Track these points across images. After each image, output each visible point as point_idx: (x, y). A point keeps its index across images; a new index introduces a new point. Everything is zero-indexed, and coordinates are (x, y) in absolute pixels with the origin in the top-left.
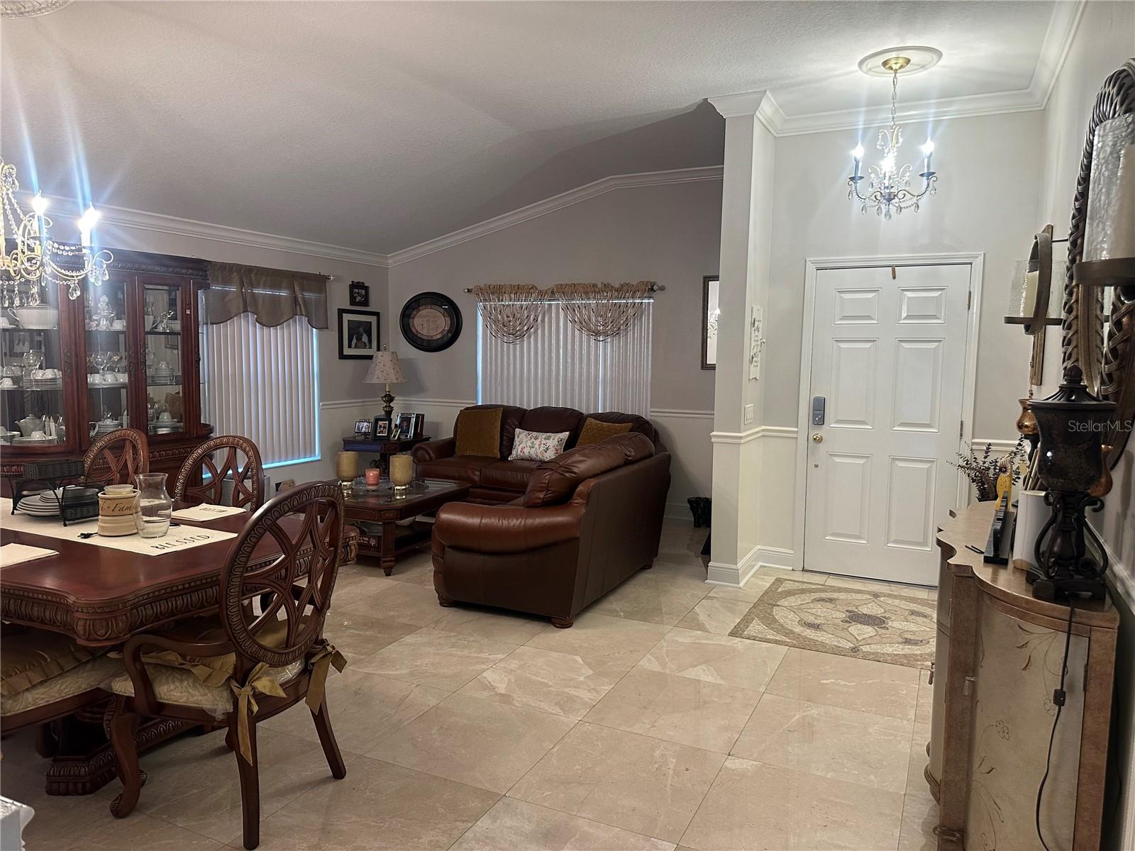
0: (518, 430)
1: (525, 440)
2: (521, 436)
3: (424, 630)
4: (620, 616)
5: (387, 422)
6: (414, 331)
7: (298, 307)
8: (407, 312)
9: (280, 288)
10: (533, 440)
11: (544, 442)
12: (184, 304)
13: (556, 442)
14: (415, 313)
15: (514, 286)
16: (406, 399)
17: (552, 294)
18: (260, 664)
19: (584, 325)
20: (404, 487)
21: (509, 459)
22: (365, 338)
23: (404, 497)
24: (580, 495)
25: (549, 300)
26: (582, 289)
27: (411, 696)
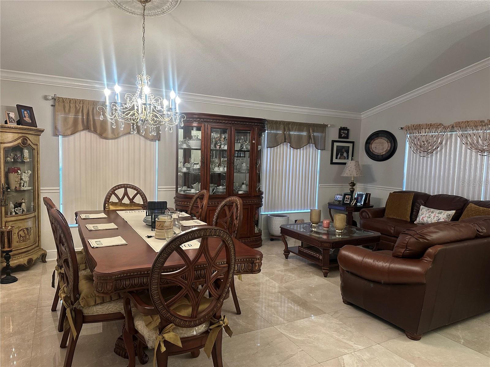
0: (422, 207)
1: (425, 213)
2: (423, 210)
3: (326, 315)
4: (460, 342)
5: (350, 196)
6: (371, 150)
7: (311, 140)
8: (368, 141)
9: (302, 131)
10: (430, 213)
11: (437, 215)
12: (252, 138)
13: (445, 216)
14: (372, 141)
15: (429, 125)
16: (365, 185)
17: (452, 128)
18: (171, 325)
19: (473, 146)
20: (341, 231)
21: (415, 223)
22: (345, 154)
23: (341, 236)
24: (430, 255)
25: (450, 132)
26: (473, 124)
27: (294, 356)
